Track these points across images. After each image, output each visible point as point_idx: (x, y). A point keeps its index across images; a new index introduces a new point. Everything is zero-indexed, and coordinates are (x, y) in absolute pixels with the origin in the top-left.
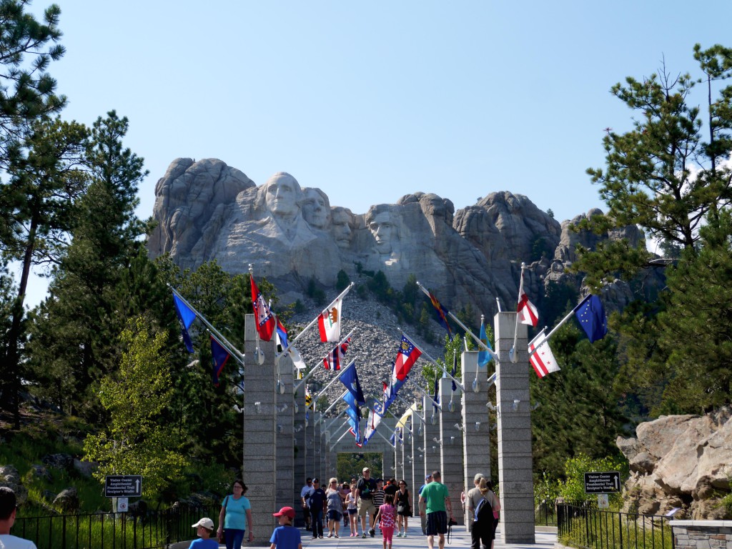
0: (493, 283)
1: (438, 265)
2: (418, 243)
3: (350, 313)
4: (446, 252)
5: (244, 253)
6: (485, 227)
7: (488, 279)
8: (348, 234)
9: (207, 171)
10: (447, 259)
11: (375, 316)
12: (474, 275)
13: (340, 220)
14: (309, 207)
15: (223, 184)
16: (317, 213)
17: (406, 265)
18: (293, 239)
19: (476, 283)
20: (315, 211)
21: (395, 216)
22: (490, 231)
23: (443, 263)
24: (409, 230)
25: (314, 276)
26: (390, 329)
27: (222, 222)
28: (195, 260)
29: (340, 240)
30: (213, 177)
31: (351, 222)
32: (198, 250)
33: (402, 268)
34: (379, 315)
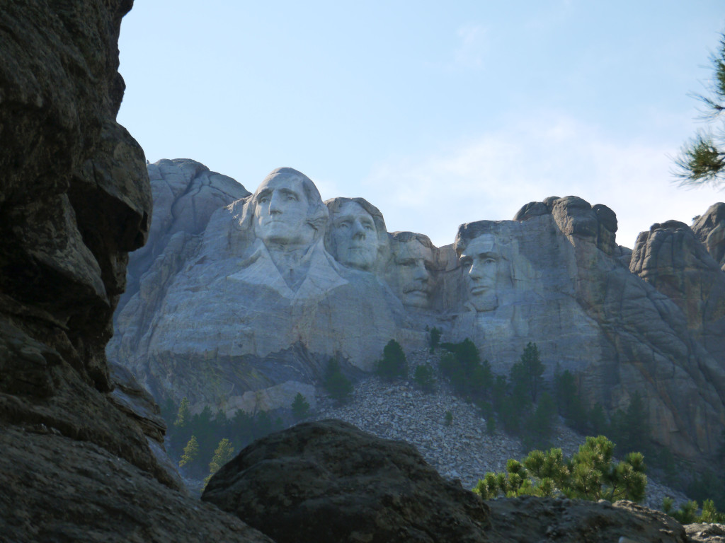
0: (692, 357)
1: (584, 326)
2: (546, 289)
3: (393, 417)
4: (599, 302)
5: (206, 314)
6: (688, 257)
7: (683, 349)
8: (424, 281)
9: (163, 178)
10: (602, 316)
11: (442, 420)
12: (655, 343)
13: (407, 256)
14: (343, 232)
15: (193, 201)
16: (357, 243)
17: (524, 328)
18: (298, 286)
19: (658, 357)
20: (353, 238)
21: (504, 242)
22: (697, 266)
23: (595, 324)
24: (530, 266)
25: (338, 353)
26: (468, 445)
27: (179, 262)
28: (124, 333)
29: (409, 291)
30: (173, 189)
31: (429, 258)
32: (129, 315)
33: (516, 335)
34: (449, 417)
